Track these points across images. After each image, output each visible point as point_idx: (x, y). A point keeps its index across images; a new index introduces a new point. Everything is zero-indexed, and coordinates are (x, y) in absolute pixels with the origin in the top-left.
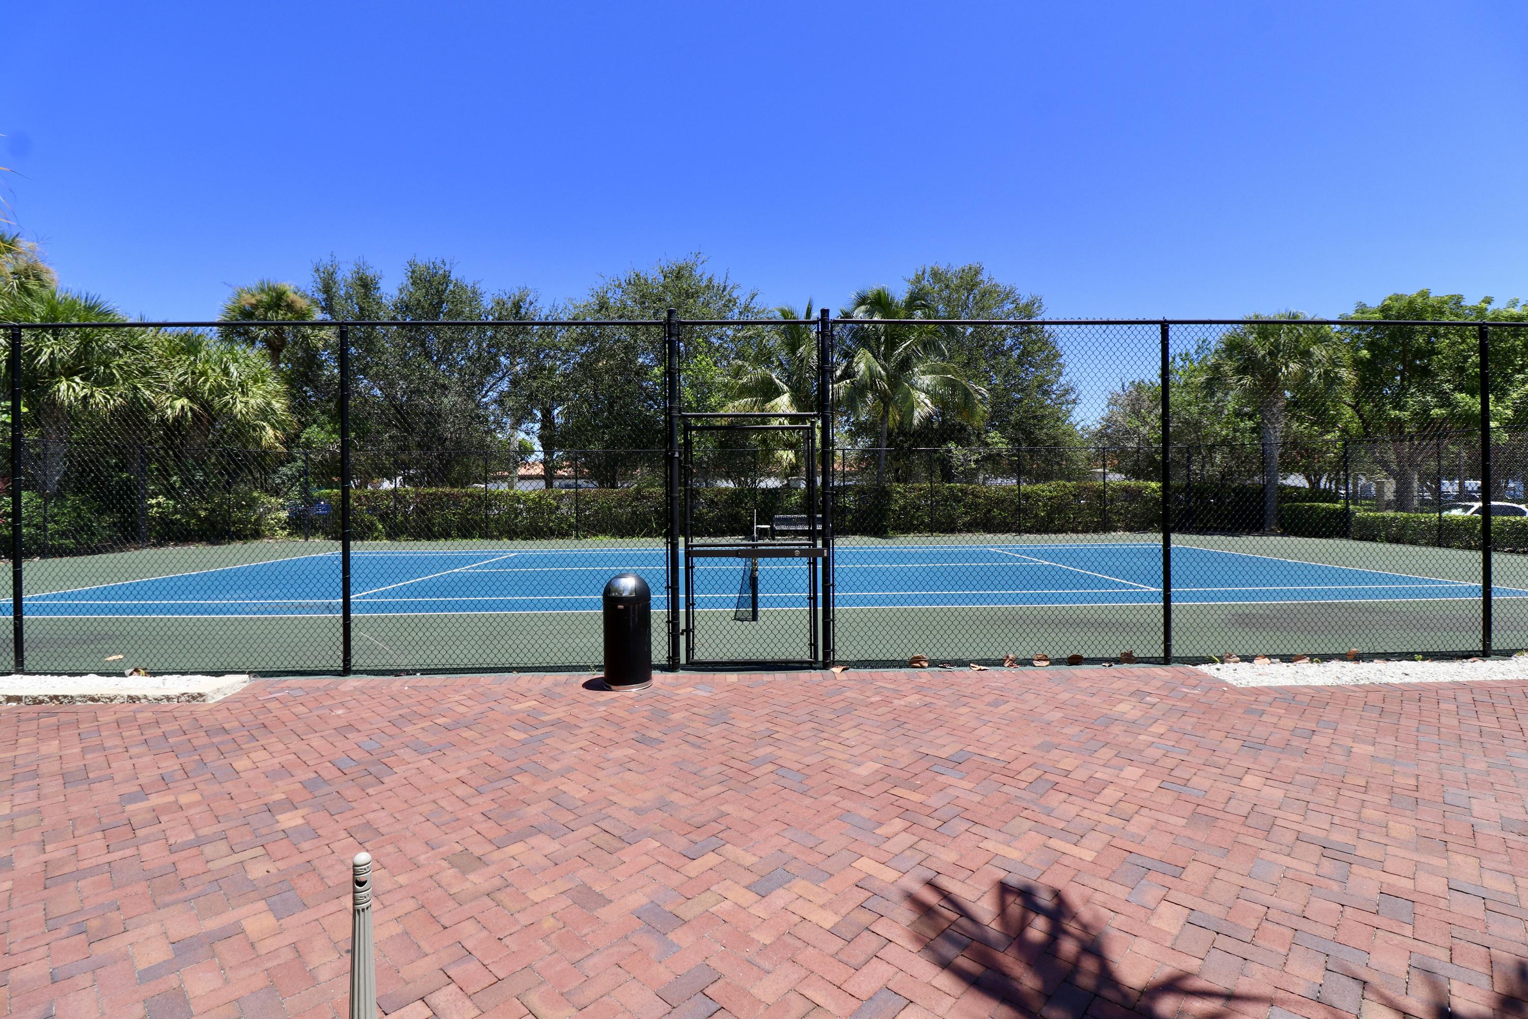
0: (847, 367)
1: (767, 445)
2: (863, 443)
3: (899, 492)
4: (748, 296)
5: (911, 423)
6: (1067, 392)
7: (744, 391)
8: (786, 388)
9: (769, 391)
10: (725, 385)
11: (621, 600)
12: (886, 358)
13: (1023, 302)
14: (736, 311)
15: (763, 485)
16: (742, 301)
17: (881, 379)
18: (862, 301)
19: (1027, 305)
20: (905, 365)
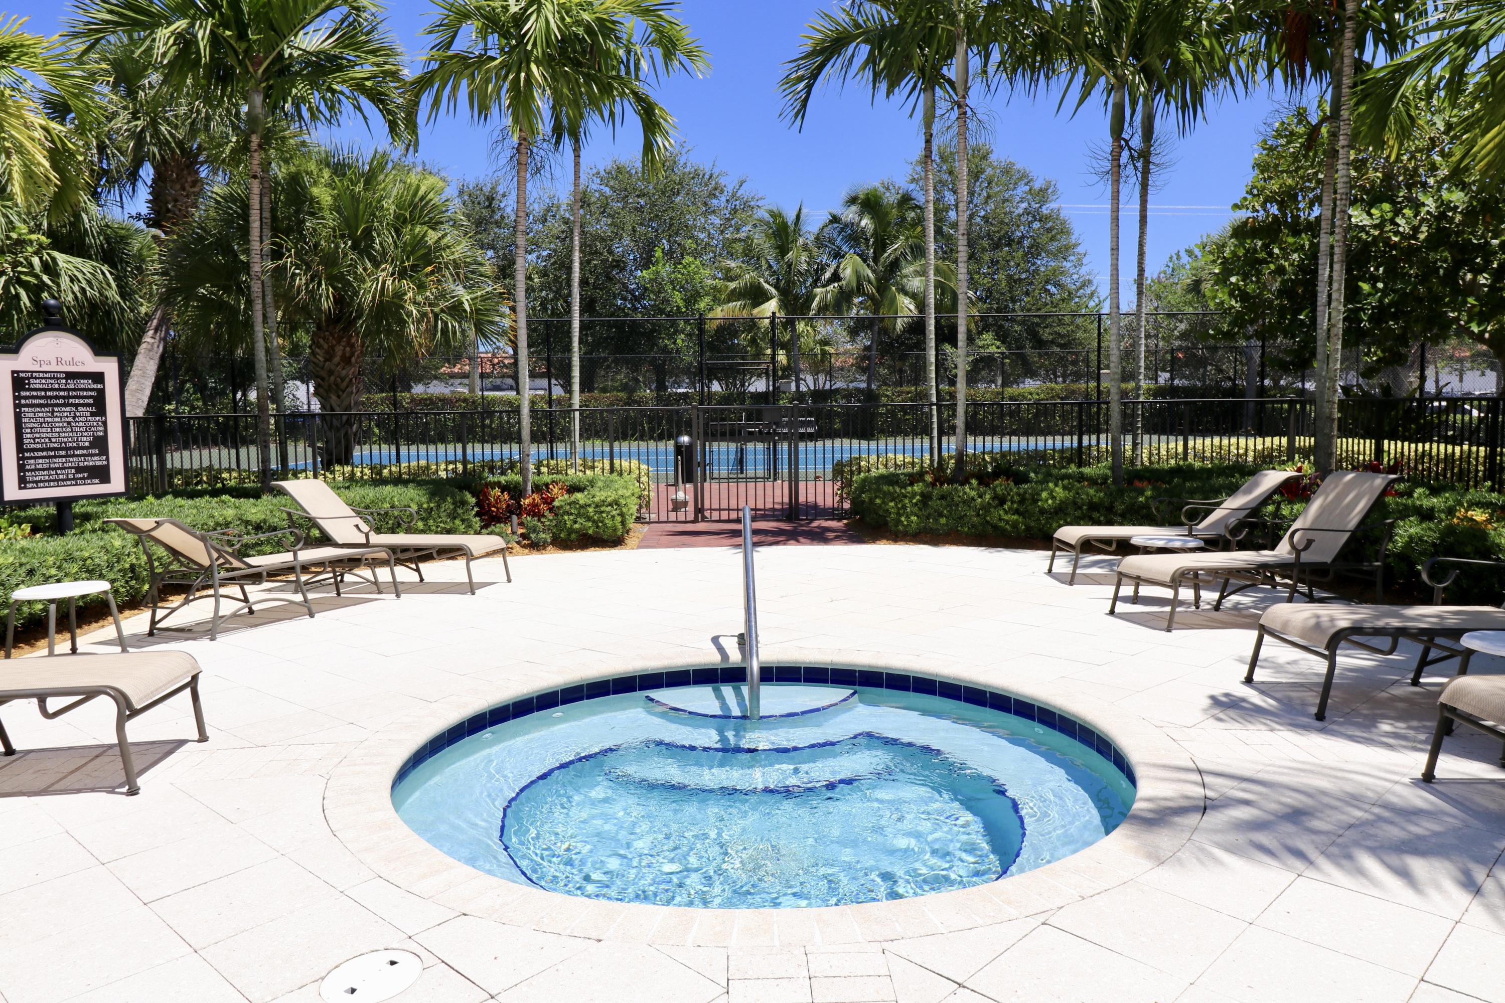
0: (836, 271)
1: (757, 345)
2: (864, 340)
3: (887, 396)
4: (736, 183)
5: (894, 329)
6: (1084, 285)
7: (734, 295)
8: (773, 291)
9: (757, 296)
10: (714, 288)
11: (681, 446)
12: (876, 259)
13: (1037, 185)
14: (723, 199)
15: (752, 389)
16: (730, 189)
17: (869, 282)
18: (853, 200)
19: (1041, 190)
20: (894, 266)
